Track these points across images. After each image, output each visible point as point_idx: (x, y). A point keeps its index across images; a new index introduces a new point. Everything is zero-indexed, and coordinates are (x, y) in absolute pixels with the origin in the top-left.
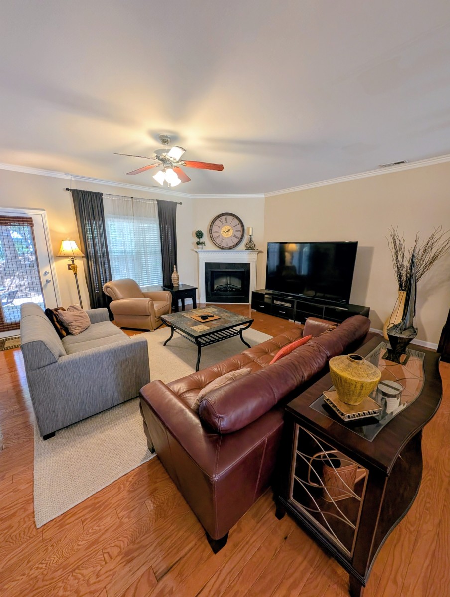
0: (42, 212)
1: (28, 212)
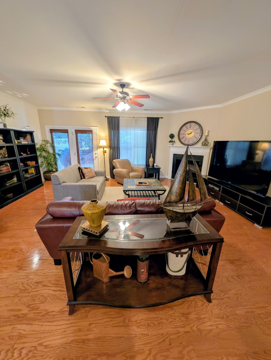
0: (96, 128)
1: (91, 128)
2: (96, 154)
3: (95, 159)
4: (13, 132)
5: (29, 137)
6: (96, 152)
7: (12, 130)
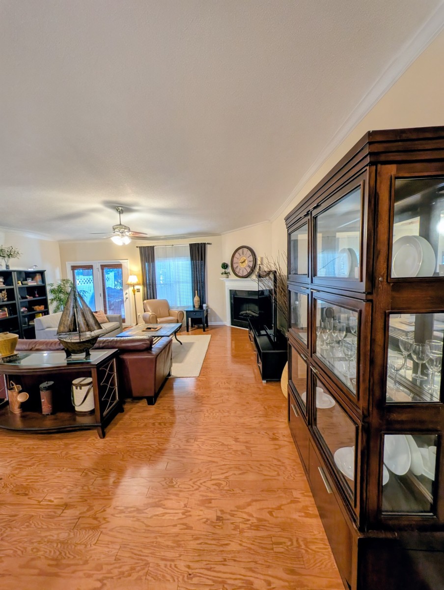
0: (126, 261)
1: (121, 261)
2: (126, 294)
3: (126, 300)
4: (15, 273)
5: (38, 277)
6: (127, 291)
7: (14, 271)
